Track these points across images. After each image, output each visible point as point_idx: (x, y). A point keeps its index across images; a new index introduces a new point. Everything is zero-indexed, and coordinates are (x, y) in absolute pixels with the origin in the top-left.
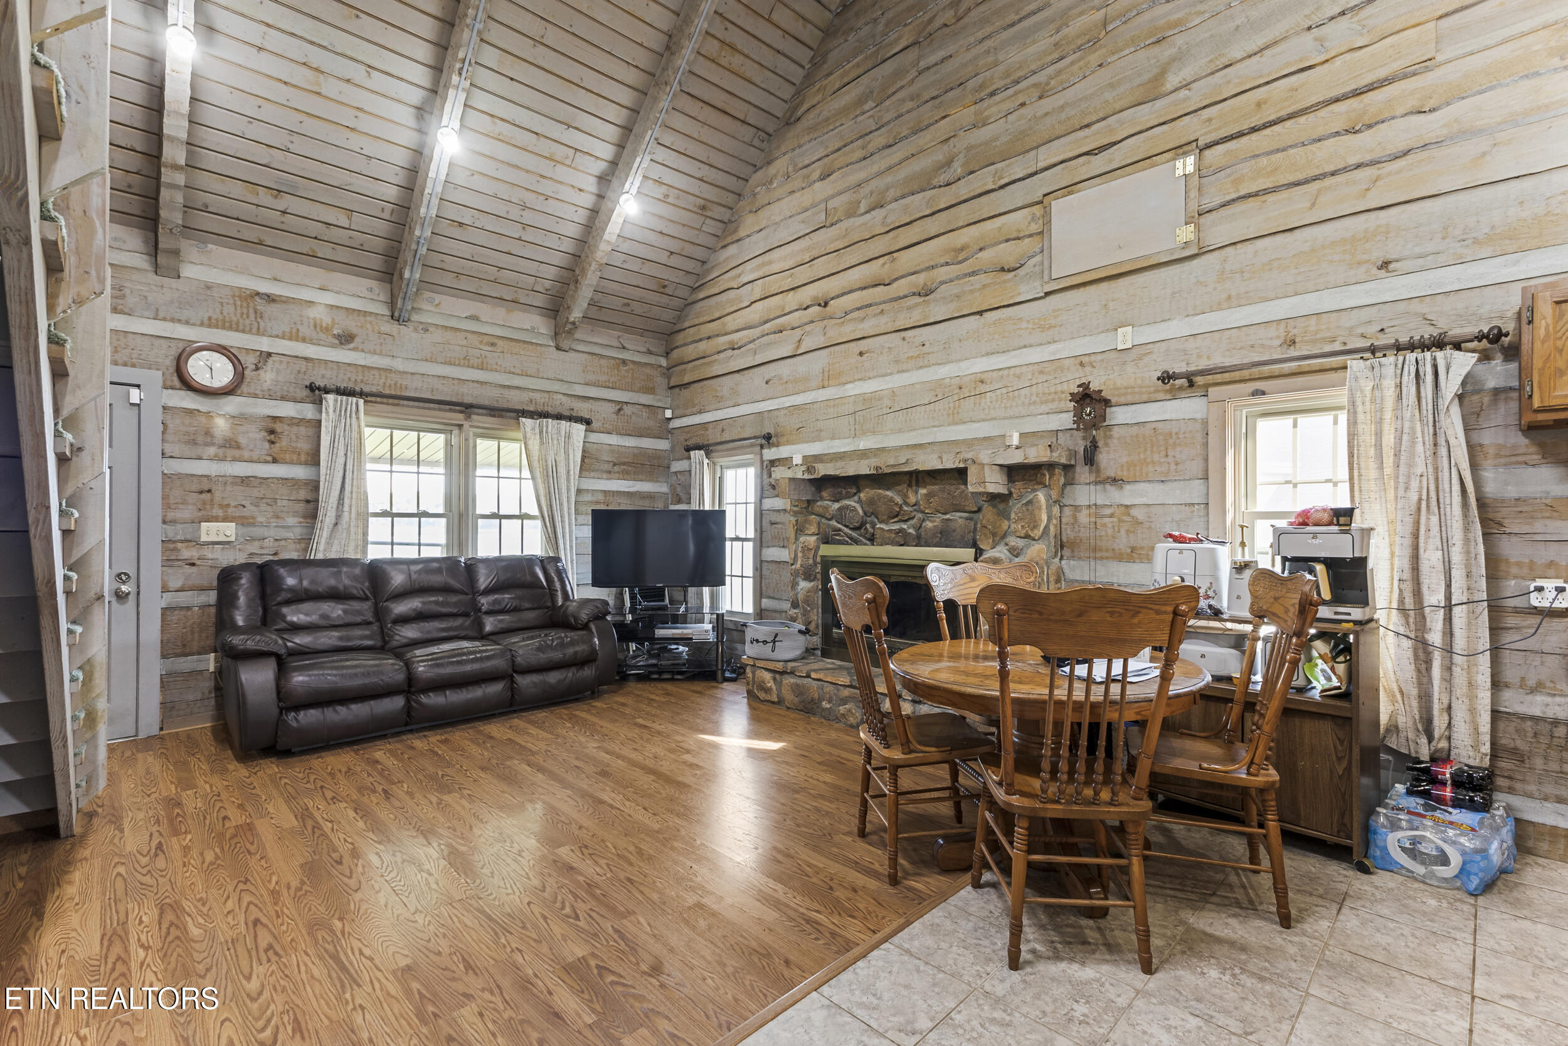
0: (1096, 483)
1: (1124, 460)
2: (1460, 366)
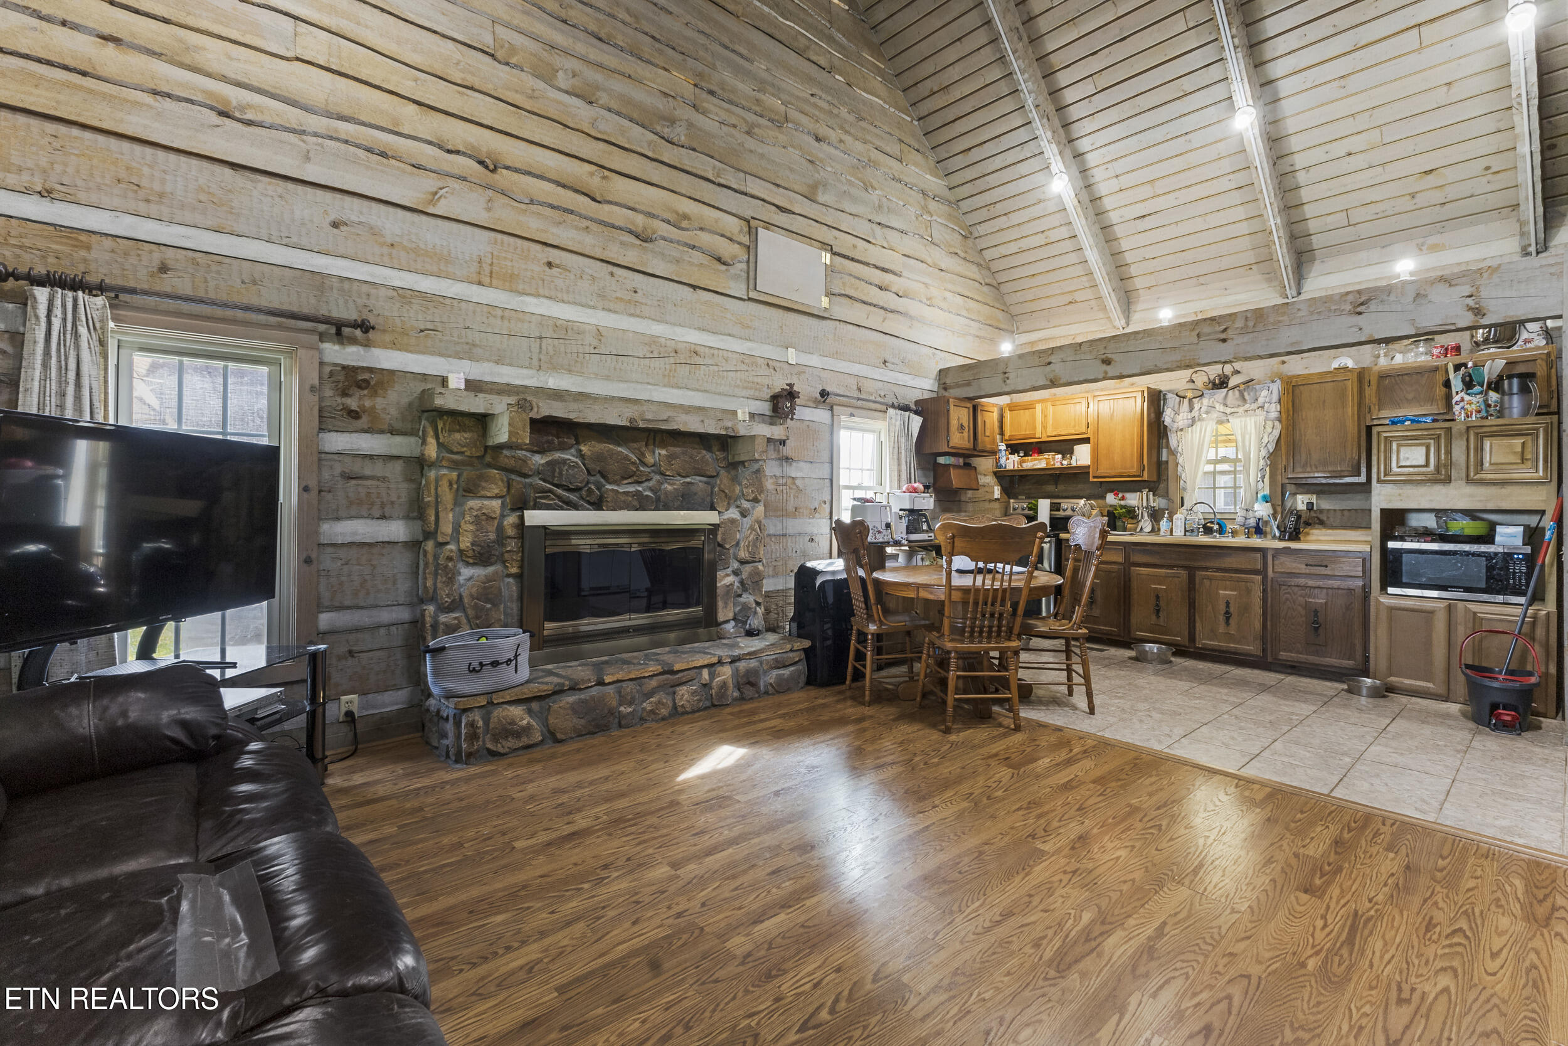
1: (797, 446)
2: (916, 422)
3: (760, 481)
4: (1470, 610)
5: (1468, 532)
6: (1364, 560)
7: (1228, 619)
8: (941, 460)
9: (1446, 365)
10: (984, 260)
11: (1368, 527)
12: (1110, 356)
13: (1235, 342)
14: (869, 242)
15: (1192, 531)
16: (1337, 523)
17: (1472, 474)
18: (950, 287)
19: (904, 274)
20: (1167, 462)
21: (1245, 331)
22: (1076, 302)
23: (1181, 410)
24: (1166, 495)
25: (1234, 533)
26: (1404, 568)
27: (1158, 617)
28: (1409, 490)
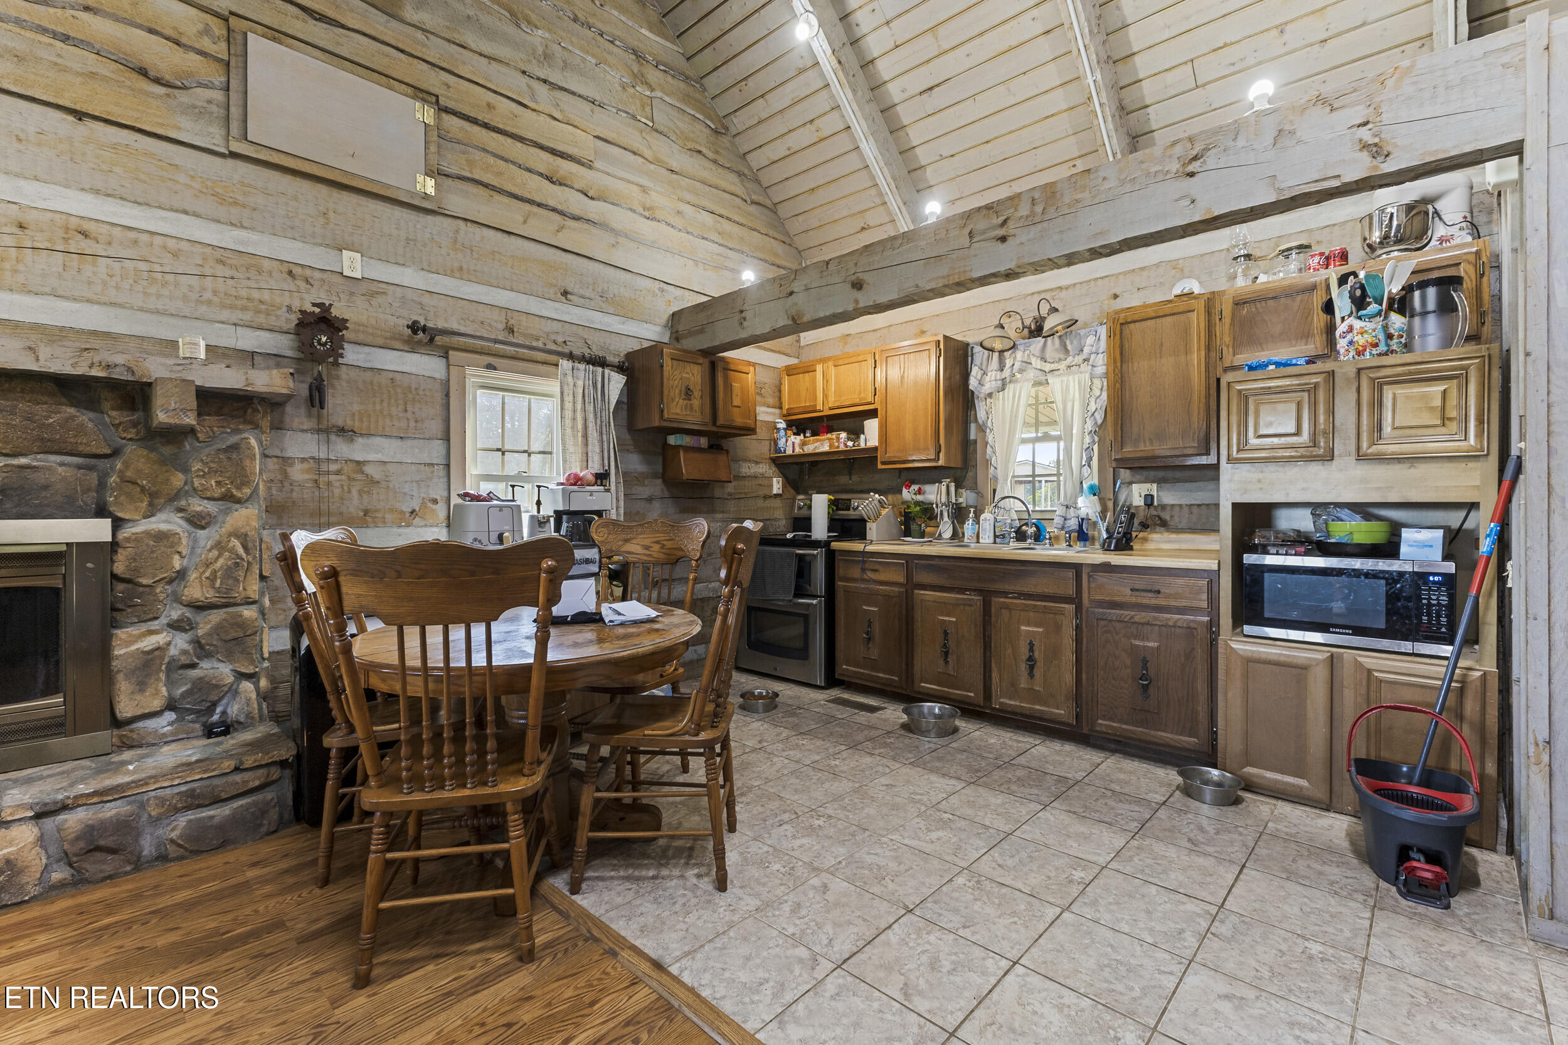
0: (319, 431)
1: (356, 408)
2: (616, 383)
3: (239, 465)
4: (1360, 664)
5: (1360, 538)
6: (1210, 582)
7: (1031, 668)
8: (672, 440)
9: (1327, 280)
10: (750, 168)
11: (1215, 530)
12: (861, 276)
13: (1018, 240)
14: (525, 106)
15: (1003, 536)
16: (1183, 525)
17: (1365, 445)
18: (689, 197)
19: (597, 164)
20: (975, 441)
21: (1031, 221)
22: (869, 227)
23: (990, 368)
24: (974, 488)
25: (1053, 540)
26: (1266, 595)
27: (947, 662)
28: (1272, 472)
